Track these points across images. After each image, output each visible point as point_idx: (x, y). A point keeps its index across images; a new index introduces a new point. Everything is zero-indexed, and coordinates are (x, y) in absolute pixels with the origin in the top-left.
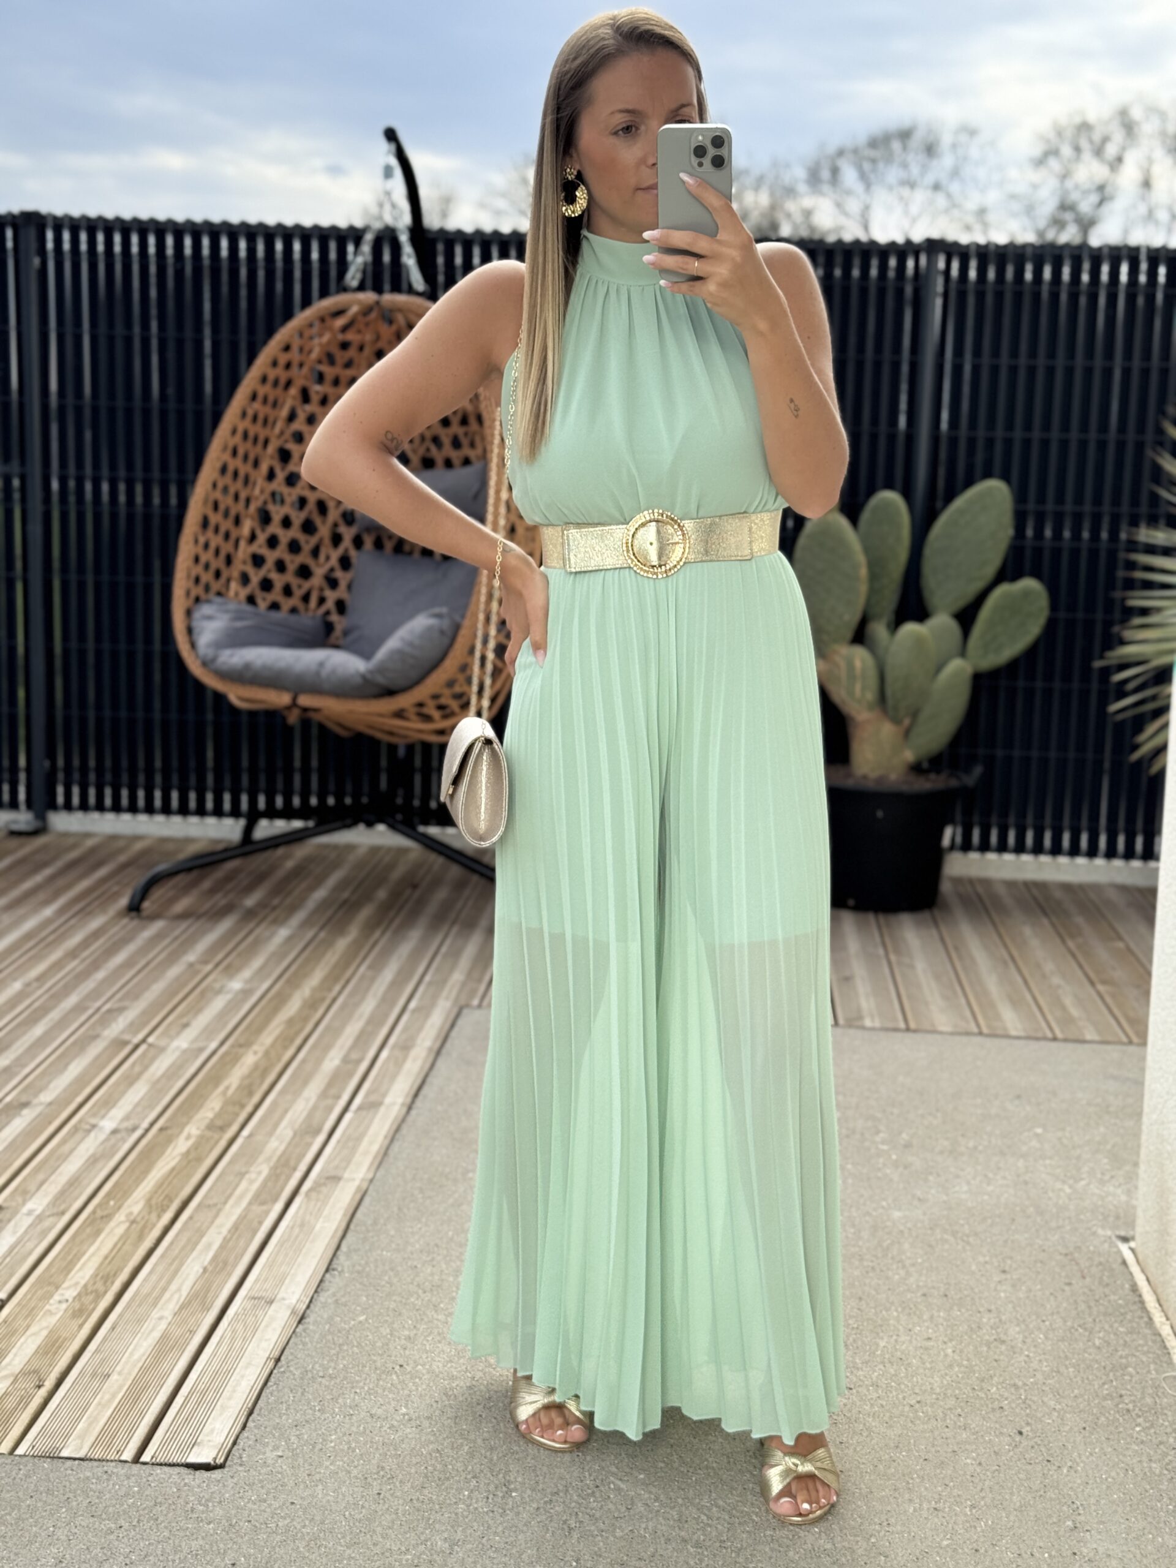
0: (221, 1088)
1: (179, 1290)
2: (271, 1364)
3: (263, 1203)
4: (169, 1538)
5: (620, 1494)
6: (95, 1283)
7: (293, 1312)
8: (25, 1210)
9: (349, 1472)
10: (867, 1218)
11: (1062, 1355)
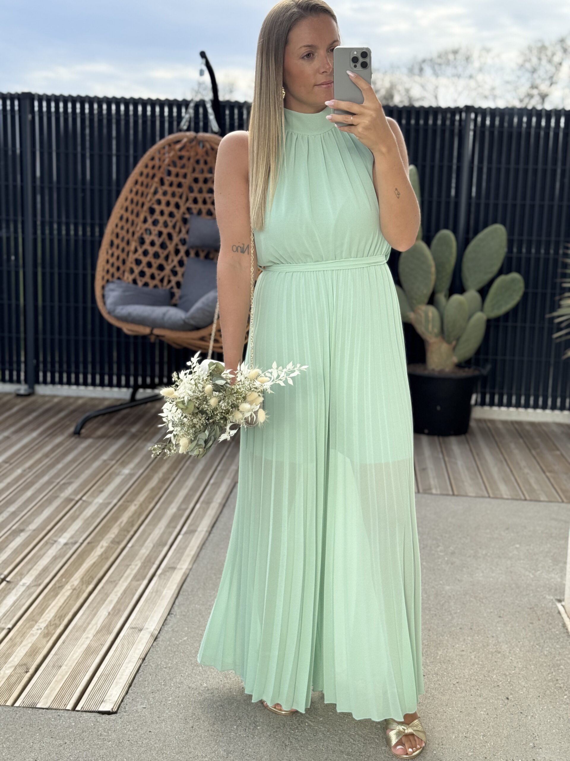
0: (118, 523)
1: (96, 624)
2: (141, 661)
3: (138, 580)
4: (89, 749)
5: (310, 728)
6: (55, 620)
7: (152, 635)
8: (21, 583)
9: (178, 716)
10: (433, 590)
11: (528, 659)
